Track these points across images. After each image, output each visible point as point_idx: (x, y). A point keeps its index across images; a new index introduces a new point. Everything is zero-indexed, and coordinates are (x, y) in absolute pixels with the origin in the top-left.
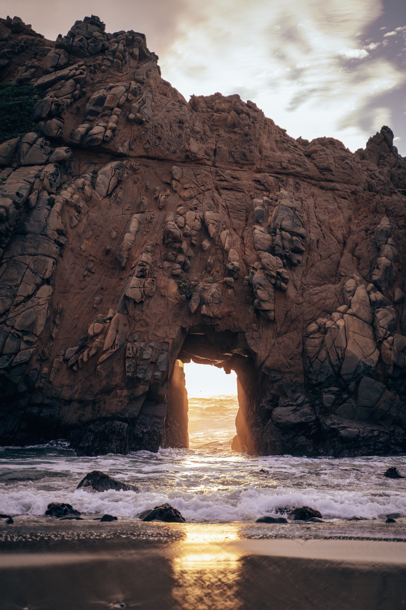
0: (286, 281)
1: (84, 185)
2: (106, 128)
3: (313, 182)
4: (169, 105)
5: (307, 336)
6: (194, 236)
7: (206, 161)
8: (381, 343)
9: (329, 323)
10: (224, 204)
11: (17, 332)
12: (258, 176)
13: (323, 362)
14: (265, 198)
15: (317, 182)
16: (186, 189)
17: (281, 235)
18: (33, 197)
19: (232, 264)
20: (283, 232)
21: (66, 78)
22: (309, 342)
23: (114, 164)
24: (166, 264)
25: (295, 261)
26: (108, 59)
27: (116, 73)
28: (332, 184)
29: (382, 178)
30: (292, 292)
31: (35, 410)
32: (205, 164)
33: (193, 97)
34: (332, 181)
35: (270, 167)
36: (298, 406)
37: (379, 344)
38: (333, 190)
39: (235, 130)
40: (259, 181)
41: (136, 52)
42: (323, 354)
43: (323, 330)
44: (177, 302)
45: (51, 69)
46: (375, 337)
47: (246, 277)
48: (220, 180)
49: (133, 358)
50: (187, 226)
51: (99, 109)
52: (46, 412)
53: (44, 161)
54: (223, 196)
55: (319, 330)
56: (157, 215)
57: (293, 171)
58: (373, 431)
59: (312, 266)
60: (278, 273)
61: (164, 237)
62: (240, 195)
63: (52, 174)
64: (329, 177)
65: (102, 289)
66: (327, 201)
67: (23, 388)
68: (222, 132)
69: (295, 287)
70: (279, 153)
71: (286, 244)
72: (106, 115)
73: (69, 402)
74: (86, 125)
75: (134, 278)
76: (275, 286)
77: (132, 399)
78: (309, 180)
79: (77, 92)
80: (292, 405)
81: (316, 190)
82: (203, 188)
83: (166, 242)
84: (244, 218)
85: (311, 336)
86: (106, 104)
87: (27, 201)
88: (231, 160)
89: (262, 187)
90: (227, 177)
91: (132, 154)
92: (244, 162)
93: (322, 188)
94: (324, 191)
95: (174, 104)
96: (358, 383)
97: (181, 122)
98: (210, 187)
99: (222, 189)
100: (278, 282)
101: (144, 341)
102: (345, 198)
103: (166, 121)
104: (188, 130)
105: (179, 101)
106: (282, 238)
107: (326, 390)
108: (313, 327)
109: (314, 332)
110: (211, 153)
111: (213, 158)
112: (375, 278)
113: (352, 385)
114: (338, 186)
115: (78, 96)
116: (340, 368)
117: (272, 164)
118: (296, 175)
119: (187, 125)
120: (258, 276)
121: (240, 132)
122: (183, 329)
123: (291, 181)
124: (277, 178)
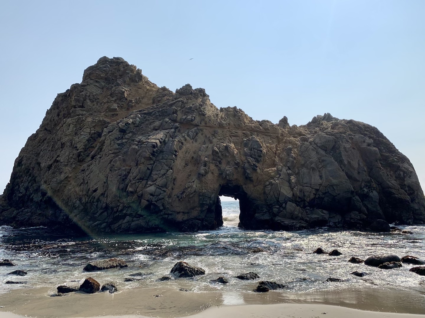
0: (257, 167)
1: (185, 135)
2: (192, 117)
3: (263, 133)
4: (213, 110)
5: (265, 186)
6: (223, 152)
7: (226, 127)
8: (293, 189)
9: (273, 182)
10: (233, 141)
11: (160, 187)
12: (244, 132)
13: (272, 196)
14: (247, 139)
15: (264, 134)
16: (219, 136)
17: (254, 151)
18: (167, 139)
19: (237, 161)
20: (255, 150)
21: (179, 101)
22: (266, 188)
23: (196, 128)
24: (214, 162)
25: (259, 160)
26: (193, 96)
27: (195, 100)
28: (270, 134)
29: (286, 132)
30: (259, 171)
31: (166, 216)
32: (225, 128)
33: (221, 108)
34: (269, 133)
35: (248, 129)
36: (264, 213)
37: (292, 189)
38: (270, 136)
39: (236, 117)
40: (244, 133)
41: (202, 94)
42: (272, 193)
43: (271, 184)
44: (218, 175)
45: (174, 99)
46: (290, 186)
47: (242, 166)
48: (231, 133)
49: (202, 196)
50: (220, 148)
51: (190, 111)
52: (170, 217)
53: (171, 128)
54: (233, 139)
55: (269, 184)
56: (210, 146)
57: (255, 130)
58: (293, 222)
59: (265, 162)
60: (254, 164)
61: (212, 152)
62: (238, 138)
63: (173, 132)
64: (268, 132)
65: (191, 171)
66: (268, 139)
67: (162, 208)
68: (231, 118)
69: (260, 169)
70: (250, 125)
71: (256, 154)
72: (192, 113)
73: (179, 213)
74: (186, 116)
75: (202, 166)
77: (202, 211)
78: (261, 133)
79: (182, 106)
80: (262, 213)
81: (264, 136)
82: (225, 136)
83: (213, 154)
84: (240, 146)
85: (267, 187)
86: (192, 109)
87: (165, 140)
88: (234, 127)
89: (245, 135)
90: (234, 132)
91: (201, 125)
92: (239, 127)
93: (266, 135)
94: (267, 136)
95: (215, 110)
96: (286, 204)
97: (217, 115)
98: (227, 136)
99: (232, 136)
100: (254, 167)
101: (206, 189)
102: (274, 139)
103: (212, 114)
104: (220, 118)
107: (274, 207)
108: (268, 183)
109: (268, 185)
110: (228, 125)
111: (228, 126)
112: (288, 165)
113: (284, 205)
114: (272, 135)
115: (182, 107)
116: (279, 198)
117: (248, 128)
118: (257, 131)
119: (219, 116)
120: (247, 165)
121: (237, 118)
122: (220, 185)
123: (255, 133)
124: (251, 132)
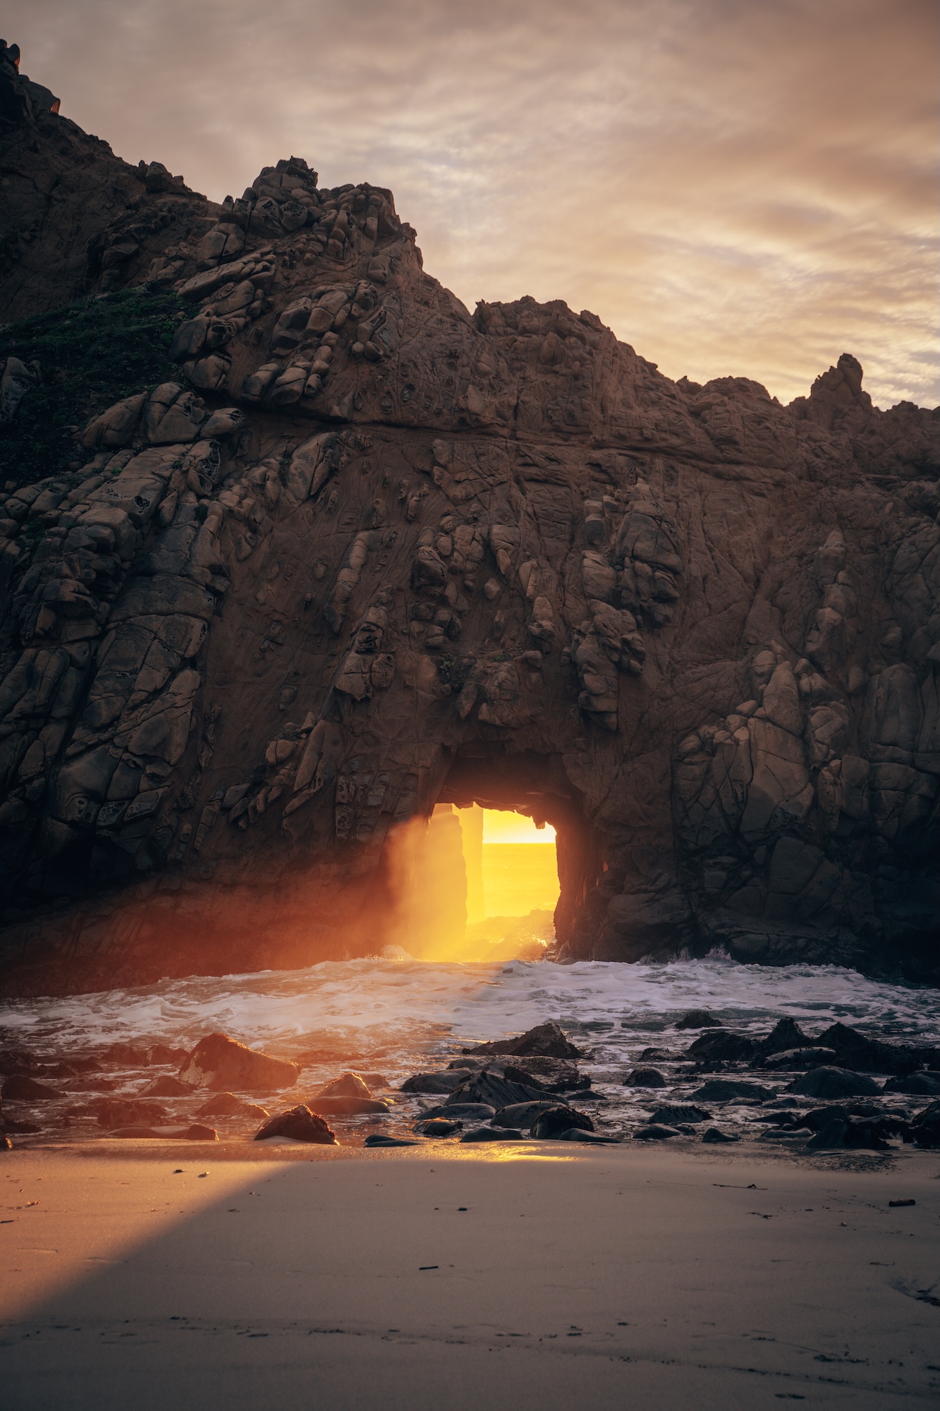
0: (640, 656)
1: (264, 478)
2: (308, 370)
3: (703, 464)
4: (432, 323)
5: (679, 758)
6: (471, 572)
7: (498, 429)
8: (817, 771)
9: (720, 736)
10: (530, 510)
11: (136, 760)
12: (597, 455)
13: (707, 809)
14: (606, 498)
15: (709, 466)
16: (458, 482)
17: (633, 568)
18: (168, 505)
19: (540, 626)
20: (638, 564)
21: (237, 278)
22: (682, 769)
23: (323, 437)
24: (416, 627)
25: (660, 618)
26: (318, 240)
27: (332, 265)
28: (738, 469)
29: (836, 454)
30: (651, 676)
32: (495, 435)
33: (481, 304)
34: (738, 463)
35: (622, 437)
36: (657, 892)
37: (813, 774)
38: (738, 479)
39: (556, 368)
40: (598, 465)
41: (373, 223)
42: (709, 793)
43: (709, 748)
44: (434, 697)
45: (211, 262)
46: (807, 760)
47: (566, 649)
48: (525, 465)
49: (349, 804)
50: (456, 554)
51: (298, 335)
53: (191, 436)
54: (530, 495)
55: (701, 748)
56: (403, 533)
57: (664, 444)
58: (796, 938)
59: (692, 626)
60: (625, 642)
61: (413, 576)
62: (561, 491)
63: (204, 461)
64: (731, 454)
65: (296, 674)
66: (726, 500)
67: (144, 861)
68: (530, 372)
69: (659, 667)
70: (638, 411)
71: (643, 585)
72: (309, 346)
73: (230, 887)
74: (273, 366)
75: (353, 654)
76: (618, 666)
78: (693, 462)
79: (256, 304)
80: (646, 891)
81: (706, 481)
82: (490, 480)
83: (417, 584)
84: (567, 537)
85: (687, 760)
86: (309, 326)
87: (157, 512)
88: (547, 425)
89: (603, 477)
90: (538, 459)
91: (357, 417)
92: (571, 429)
93: (718, 476)
94: (722, 482)
95: (441, 321)
96: (771, 849)
97: (453, 355)
98: (504, 477)
99: (527, 481)
100: (625, 659)
101: (370, 772)
102: (763, 495)
103: (424, 354)
104: (467, 370)
105: (452, 315)
106: (636, 574)
107: (711, 862)
108: (691, 742)
109: (693, 752)
110: (509, 413)
111: (511, 422)
112: (811, 647)
113: (760, 853)
114: (749, 471)
115: (258, 312)
116: (740, 820)
117: (623, 431)
118: (669, 452)
119: (464, 360)
120: (586, 648)
121: (564, 371)
122: (445, 749)
123: (659, 463)
124: (633, 458)
